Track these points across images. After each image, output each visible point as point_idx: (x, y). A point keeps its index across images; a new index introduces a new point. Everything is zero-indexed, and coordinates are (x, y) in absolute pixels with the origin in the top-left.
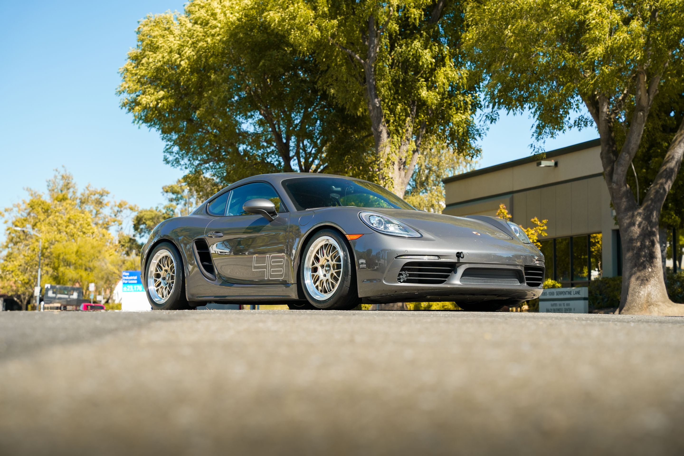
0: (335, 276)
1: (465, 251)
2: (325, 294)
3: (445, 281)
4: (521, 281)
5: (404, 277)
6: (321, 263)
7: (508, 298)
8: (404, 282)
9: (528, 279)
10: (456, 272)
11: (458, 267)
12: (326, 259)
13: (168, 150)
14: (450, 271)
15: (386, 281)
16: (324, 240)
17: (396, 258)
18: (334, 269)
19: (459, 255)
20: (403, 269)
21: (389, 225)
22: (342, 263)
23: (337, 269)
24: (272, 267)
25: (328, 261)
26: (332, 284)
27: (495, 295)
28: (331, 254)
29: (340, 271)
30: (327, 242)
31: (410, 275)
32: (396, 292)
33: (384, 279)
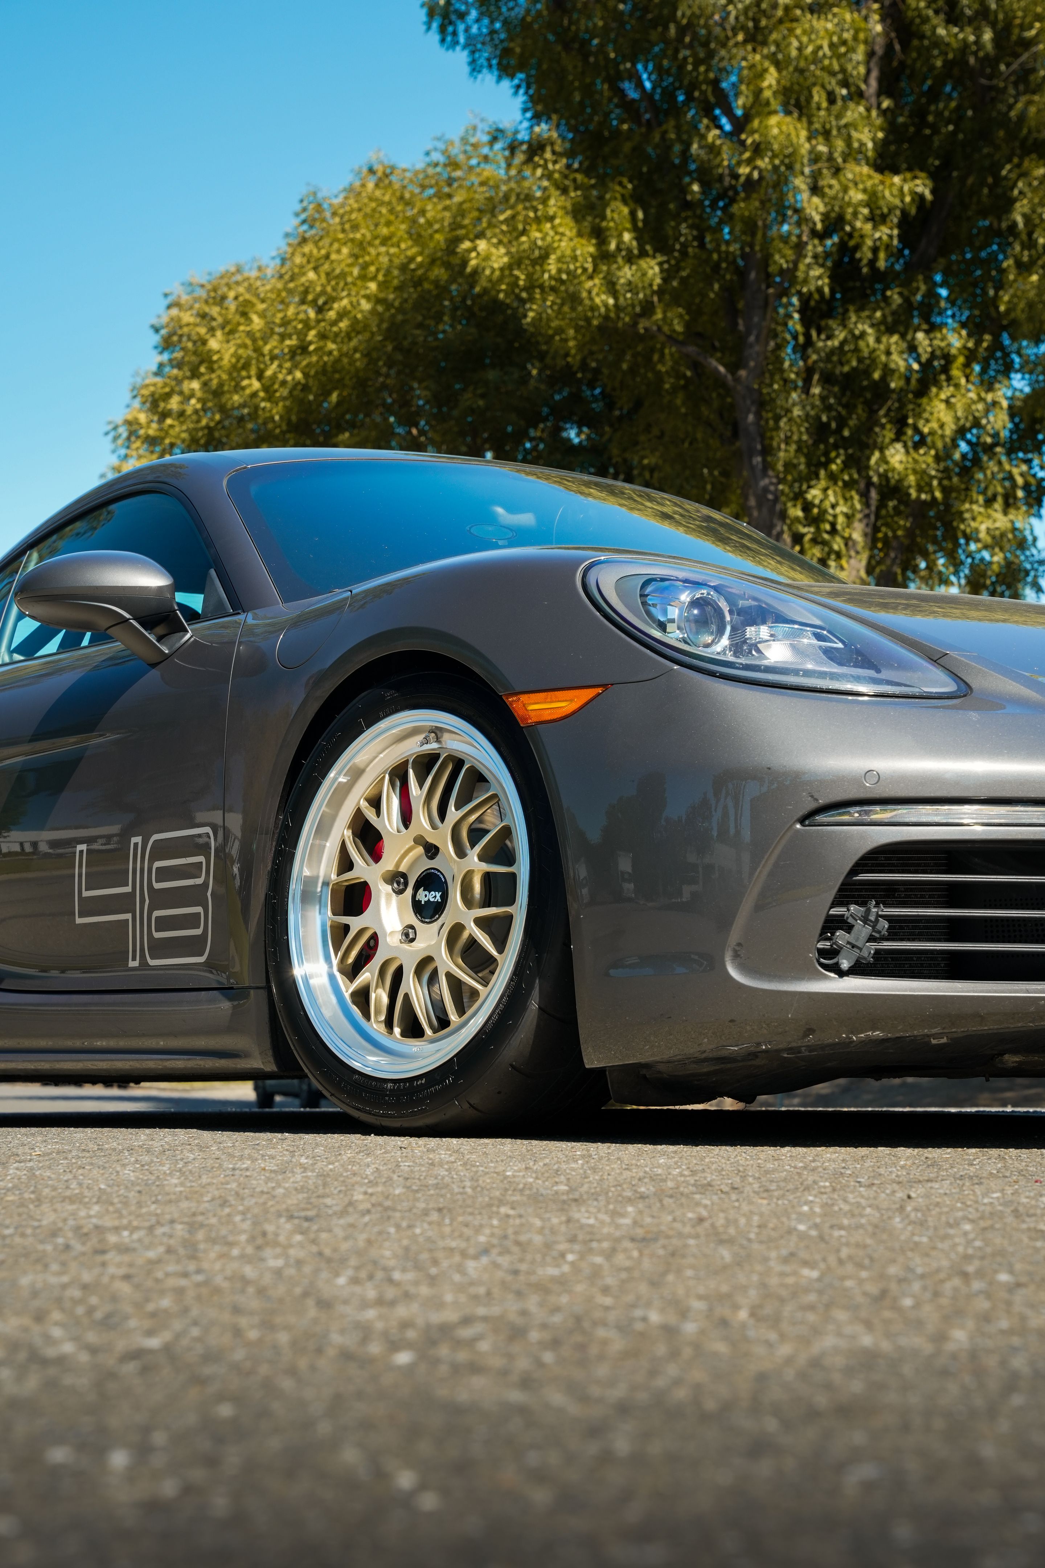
0: (473, 942)
2: (414, 1046)
5: (858, 939)
6: (388, 863)
8: (859, 969)
12: (419, 840)
15: (743, 968)
16: (414, 732)
17: (806, 819)
18: (468, 901)
20: (845, 895)
21: (764, 631)
22: (523, 868)
23: (487, 902)
24: (160, 899)
25: (432, 851)
26: (455, 985)
28: (453, 814)
29: (509, 918)
30: (433, 746)
31: (898, 928)
32: (810, 1031)
33: (736, 956)
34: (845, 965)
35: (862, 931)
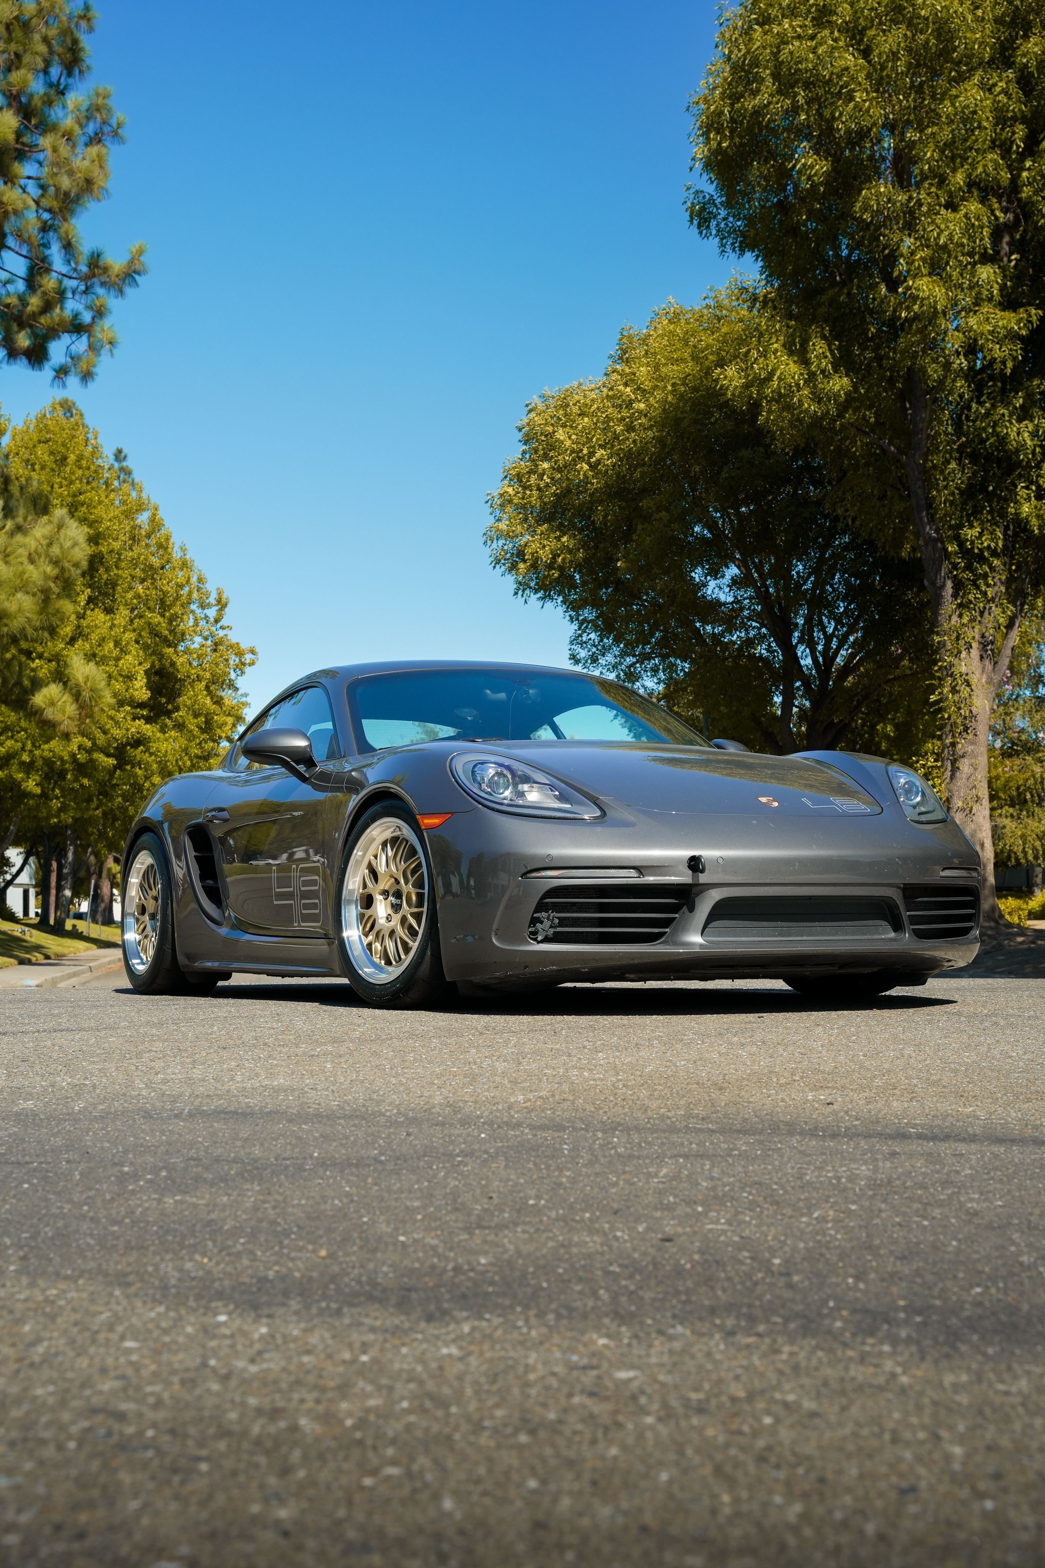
0: (410, 923)
1: (706, 853)
2: (390, 969)
3: (662, 934)
4: (897, 927)
5: (545, 928)
6: (381, 886)
7: (875, 969)
8: (547, 940)
9: (913, 920)
10: (692, 909)
11: (698, 895)
12: (392, 876)
13: (576, 640)
14: (675, 909)
15: (498, 939)
16: (389, 827)
17: (523, 876)
18: (409, 905)
19: (695, 864)
20: (541, 907)
21: (527, 787)
22: (426, 891)
23: (417, 907)
24: (303, 895)
25: (397, 881)
26: (404, 942)
27: (830, 964)
28: (404, 864)
29: (422, 912)
30: (396, 834)
31: (563, 922)
32: (526, 967)
33: (496, 934)
34: (540, 938)
35: (547, 924)
